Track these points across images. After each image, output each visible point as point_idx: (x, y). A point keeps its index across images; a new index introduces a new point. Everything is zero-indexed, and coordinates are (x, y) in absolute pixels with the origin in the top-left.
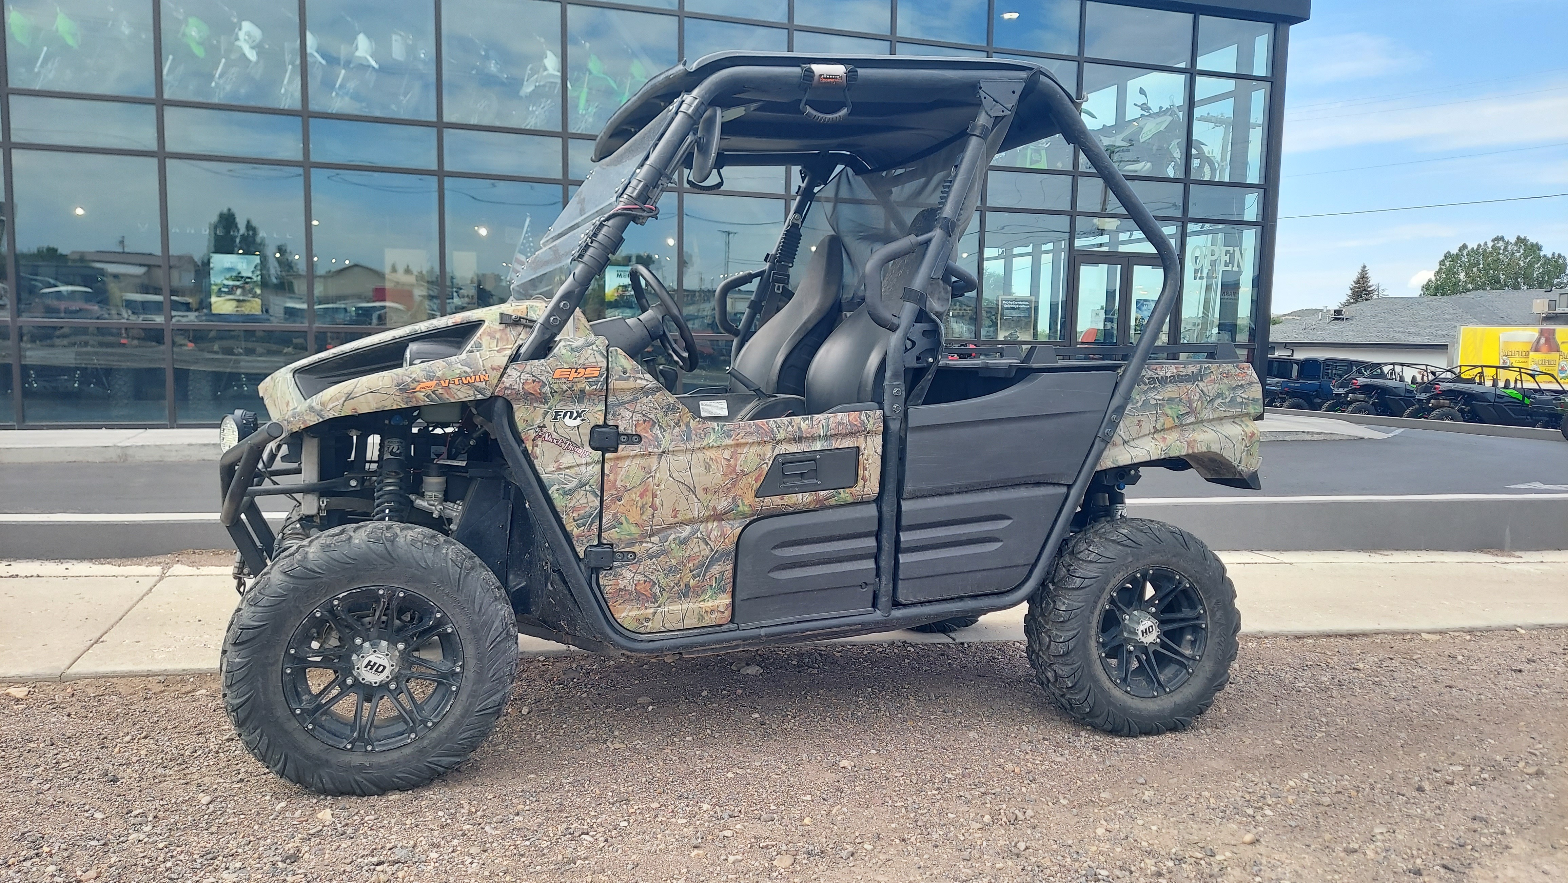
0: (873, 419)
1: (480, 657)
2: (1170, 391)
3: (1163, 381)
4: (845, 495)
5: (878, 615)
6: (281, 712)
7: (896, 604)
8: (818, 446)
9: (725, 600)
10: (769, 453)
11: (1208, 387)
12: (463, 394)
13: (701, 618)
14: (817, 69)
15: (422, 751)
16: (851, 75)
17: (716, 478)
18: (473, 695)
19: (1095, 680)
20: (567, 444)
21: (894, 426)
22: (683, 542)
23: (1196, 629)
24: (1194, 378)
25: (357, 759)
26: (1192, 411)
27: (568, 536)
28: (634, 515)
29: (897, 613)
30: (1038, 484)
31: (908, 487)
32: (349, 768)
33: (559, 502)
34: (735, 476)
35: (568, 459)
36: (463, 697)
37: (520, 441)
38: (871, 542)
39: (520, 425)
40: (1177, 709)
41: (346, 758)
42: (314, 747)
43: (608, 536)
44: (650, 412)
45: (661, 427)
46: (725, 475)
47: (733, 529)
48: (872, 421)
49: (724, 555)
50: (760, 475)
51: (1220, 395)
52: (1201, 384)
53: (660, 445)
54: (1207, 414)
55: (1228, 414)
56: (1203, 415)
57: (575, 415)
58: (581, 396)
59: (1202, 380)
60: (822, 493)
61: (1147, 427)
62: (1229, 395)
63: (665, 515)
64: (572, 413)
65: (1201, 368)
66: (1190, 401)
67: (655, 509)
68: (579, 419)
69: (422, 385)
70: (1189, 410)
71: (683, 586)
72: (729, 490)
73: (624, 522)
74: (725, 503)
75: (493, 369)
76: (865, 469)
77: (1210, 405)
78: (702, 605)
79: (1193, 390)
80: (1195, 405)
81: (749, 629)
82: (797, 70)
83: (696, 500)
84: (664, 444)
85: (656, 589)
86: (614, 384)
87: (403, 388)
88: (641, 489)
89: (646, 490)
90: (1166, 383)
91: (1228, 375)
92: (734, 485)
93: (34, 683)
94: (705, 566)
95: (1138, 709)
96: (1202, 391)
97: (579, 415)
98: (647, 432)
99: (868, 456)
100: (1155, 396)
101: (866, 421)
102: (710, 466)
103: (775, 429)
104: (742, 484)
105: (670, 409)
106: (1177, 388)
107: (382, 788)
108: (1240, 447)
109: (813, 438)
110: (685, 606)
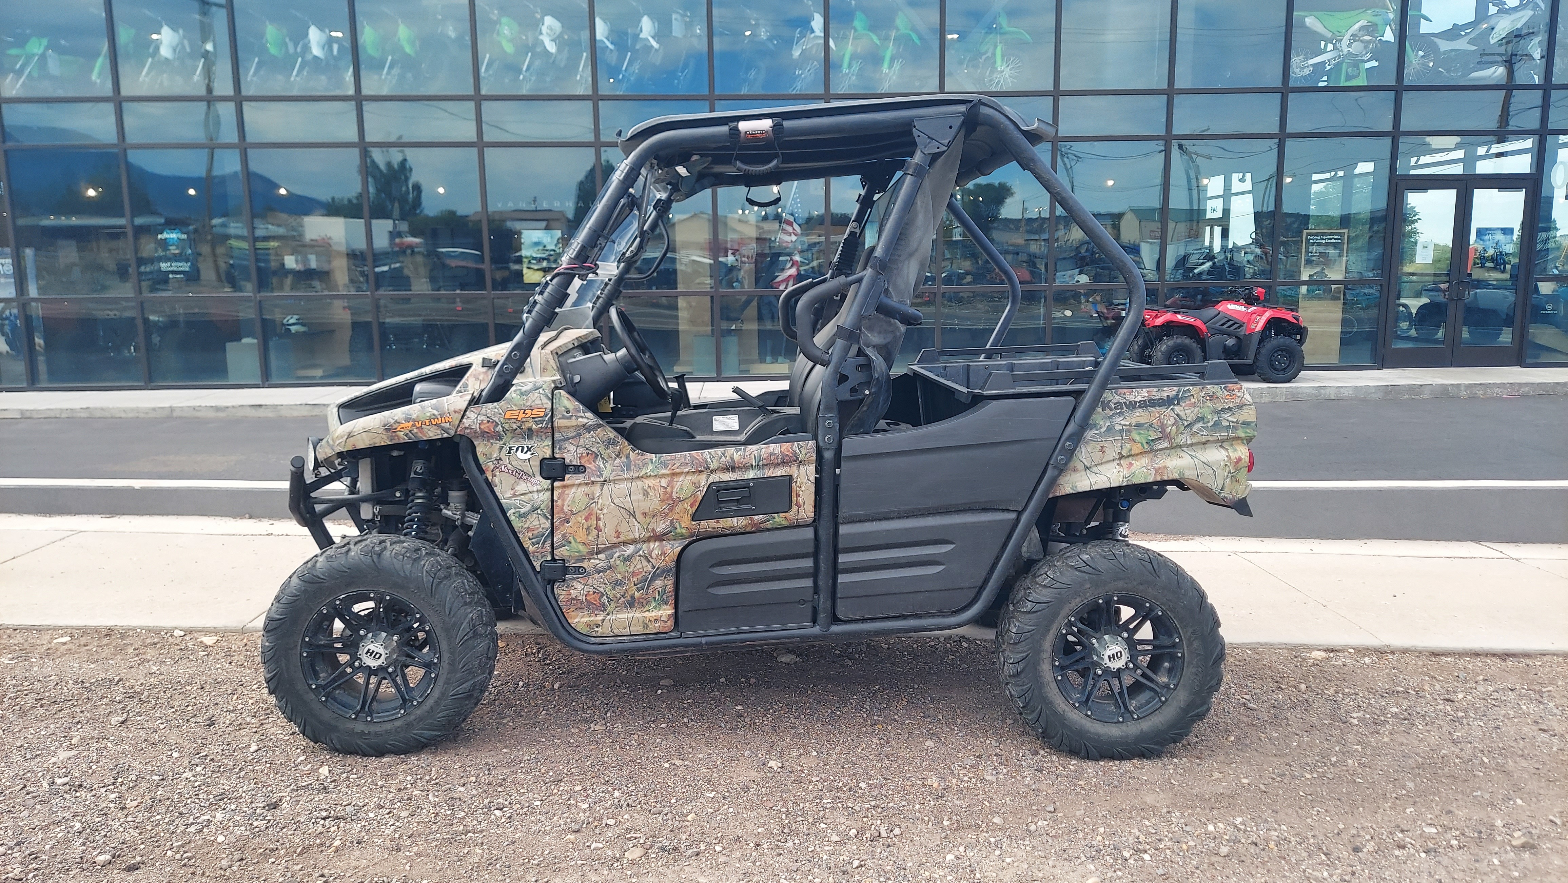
0: (805, 448)
1: (452, 652)
2: (1139, 416)
3: (1132, 406)
4: (779, 519)
5: (817, 630)
6: (301, 686)
7: (836, 620)
8: (751, 474)
9: (667, 611)
10: (704, 481)
11: (1186, 411)
12: (432, 433)
13: (646, 626)
14: (743, 126)
15: (409, 725)
16: (776, 127)
17: (653, 504)
18: (447, 682)
19: (1048, 703)
20: (520, 475)
21: (828, 455)
22: (627, 559)
23: (1173, 658)
24: (1169, 402)
25: (359, 727)
26: (1165, 436)
27: (525, 552)
28: (581, 535)
29: (836, 628)
30: (985, 510)
31: (843, 512)
32: (352, 733)
33: (516, 523)
34: (671, 502)
35: (522, 487)
36: (440, 682)
37: (482, 472)
38: (808, 563)
39: (481, 459)
40: (1143, 737)
41: (350, 725)
42: (327, 715)
43: (560, 553)
44: (592, 445)
45: (603, 459)
46: (662, 501)
47: (673, 548)
48: (804, 452)
49: (664, 572)
50: (695, 501)
51: (1200, 419)
52: (1177, 409)
53: (601, 475)
54: (1183, 439)
55: (1211, 439)
56: (1178, 440)
57: (526, 449)
58: (530, 433)
59: (1178, 404)
60: (756, 517)
61: (1111, 453)
62: (1212, 419)
63: (608, 535)
64: (523, 448)
65: (1179, 391)
66: (1163, 426)
67: (599, 530)
68: (529, 453)
69: (402, 426)
70: (1161, 435)
71: (628, 598)
72: (666, 515)
73: (573, 541)
74: (664, 526)
75: (455, 412)
76: (798, 496)
77: (1188, 430)
78: (647, 614)
79: (1168, 415)
80: (1168, 430)
81: (690, 637)
82: (724, 129)
83: (636, 523)
84: (606, 474)
85: (604, 600)
86: (558, 422)
87: (389, 428)
88: (586, 513)
89: (590, 514)
90: (1135, 408)
91: (1212, 398)
92: (671, 510)
93: (222, 633)
94: (647, 582)
95: (1097, 734)
96: (1178, 415)
97: (529, 449)
98: (591, 463)
99: (801, 483)
100: (1120, 422)
101: (798, 451)
102: (648, 493)
103: (709, 460)
104: (677, 509)
105: (611, 443)
106: (1147, 413)
107: (380, 753)
108: (1222, 474)
109: (746, 468)
110: (631, 615)
